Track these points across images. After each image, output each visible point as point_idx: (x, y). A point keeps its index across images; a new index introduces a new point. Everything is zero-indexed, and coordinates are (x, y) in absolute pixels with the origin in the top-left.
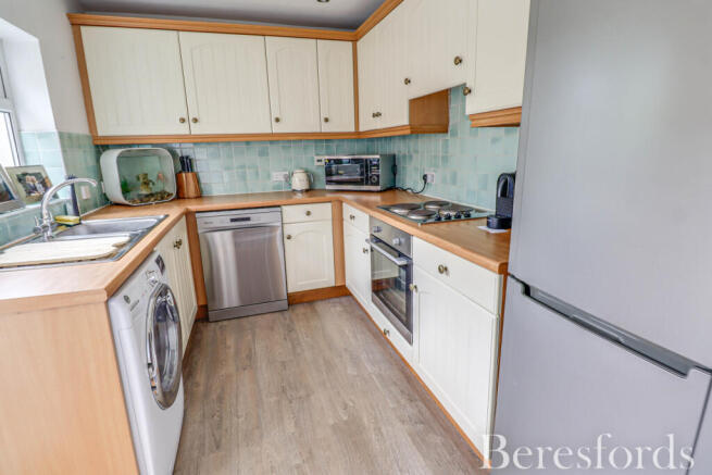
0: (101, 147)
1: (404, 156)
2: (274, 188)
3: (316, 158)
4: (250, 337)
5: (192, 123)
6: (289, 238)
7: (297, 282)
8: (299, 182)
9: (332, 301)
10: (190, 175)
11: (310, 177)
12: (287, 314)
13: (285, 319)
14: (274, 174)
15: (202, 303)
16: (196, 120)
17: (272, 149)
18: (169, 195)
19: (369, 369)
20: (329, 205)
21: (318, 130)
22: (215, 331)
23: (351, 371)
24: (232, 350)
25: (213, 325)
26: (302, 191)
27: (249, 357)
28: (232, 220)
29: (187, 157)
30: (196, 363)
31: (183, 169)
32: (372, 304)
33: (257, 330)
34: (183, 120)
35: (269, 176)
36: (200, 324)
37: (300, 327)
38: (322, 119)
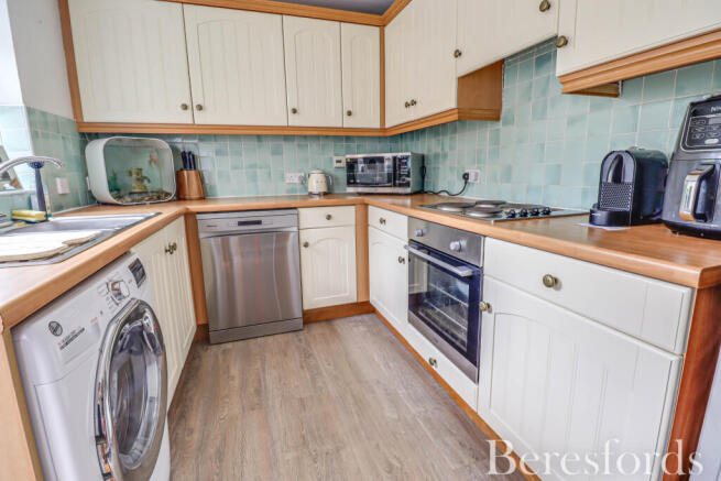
0: (87, 136)
1: (436, 156)
2: (288, 191)
3: (335, 158)
4: (258, 365)
5: (196, 111)
6: (306, 245)
7: (315, 298)
8: (316, 184)
9: (353, 319)
10: (193, 173)
11: (329, 180)
12: (302, 335)
13: (300, 340)
14: (288, 175)
15: (202, 322)
16: (200, 108)
17: (286, 146)
18: (167, 194)
19: (413, 411)
20: (353, 208)
21: (339, 125)
22: (217, 357)
23: (390, 414)
24: (236, 383)
25: (214, 348)
26: (319, 194)
27: (258, 392)
28: (241, 224)
29: (190, 153)
30: (191, 400)
31: (185, 167)
32: (410, 326)
33: (267, 355)
34: (185, 107)
35: (282, 178)
36: (199, 348)
37: (318, 351)
38: (345, 112)
